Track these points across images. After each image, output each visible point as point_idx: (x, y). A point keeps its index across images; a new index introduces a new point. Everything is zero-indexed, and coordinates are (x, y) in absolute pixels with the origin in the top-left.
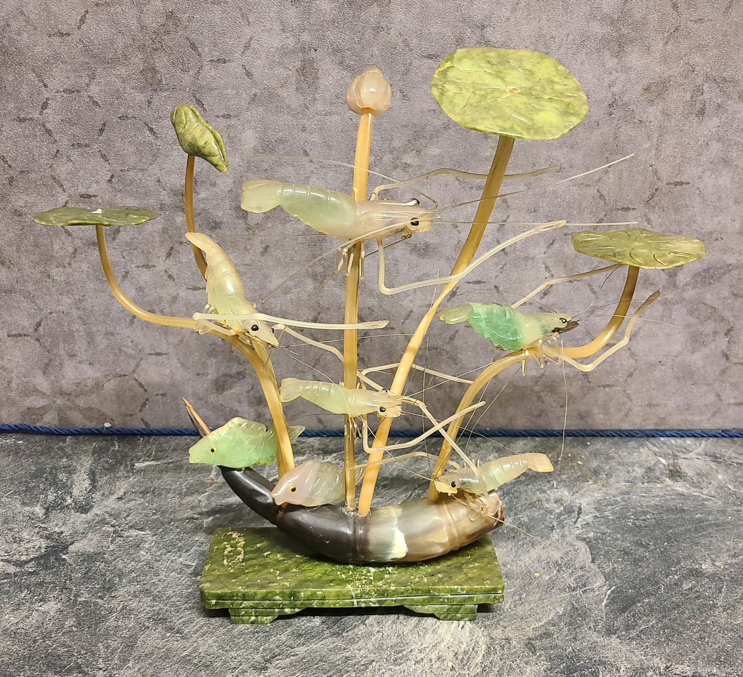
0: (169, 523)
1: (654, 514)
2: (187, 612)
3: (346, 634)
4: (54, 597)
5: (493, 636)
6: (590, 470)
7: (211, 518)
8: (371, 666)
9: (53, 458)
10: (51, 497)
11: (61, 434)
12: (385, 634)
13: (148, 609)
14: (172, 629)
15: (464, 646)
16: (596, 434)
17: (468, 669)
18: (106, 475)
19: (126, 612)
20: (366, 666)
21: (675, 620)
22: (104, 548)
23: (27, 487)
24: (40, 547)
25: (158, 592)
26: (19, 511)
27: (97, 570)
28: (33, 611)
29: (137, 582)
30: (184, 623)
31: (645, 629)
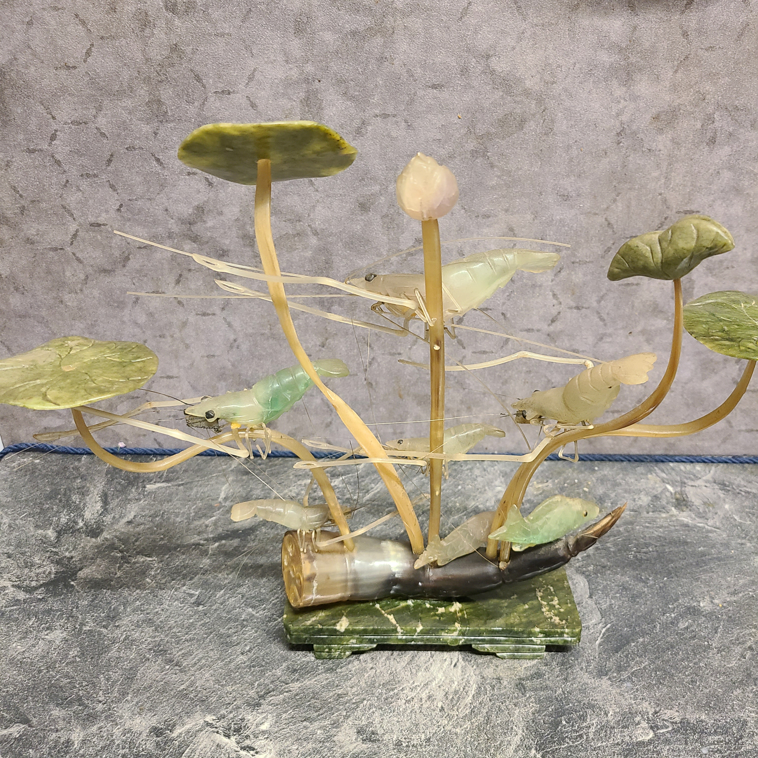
0: (175, 549)
1: (656, 546)
2: (187, 644)
3: (340, 670)
4: (60, 625)
5: (485, 676)
6: (596, 498)
7: (217, 544)
8: (362, 705)
9: (68, 478)
10: (64, 520)
11: (77, 453)
12: (378, 671)
13: (149, 639)
14: (171, 661)
15: (455, 685)
16: (604, 459)
17: (457, 710)
18: (118, 497)
19: (129, 643)
20: (357, 704)
21: (668, 661)
22: (111, 575)
23: (41, 509)
24: (50, 573)
25: (161, 622)
26: (32, 533)
27: (103, 598)
28: (39, 639)
29: (141, 611)
30: (184, 655)
31: (636, 670)
